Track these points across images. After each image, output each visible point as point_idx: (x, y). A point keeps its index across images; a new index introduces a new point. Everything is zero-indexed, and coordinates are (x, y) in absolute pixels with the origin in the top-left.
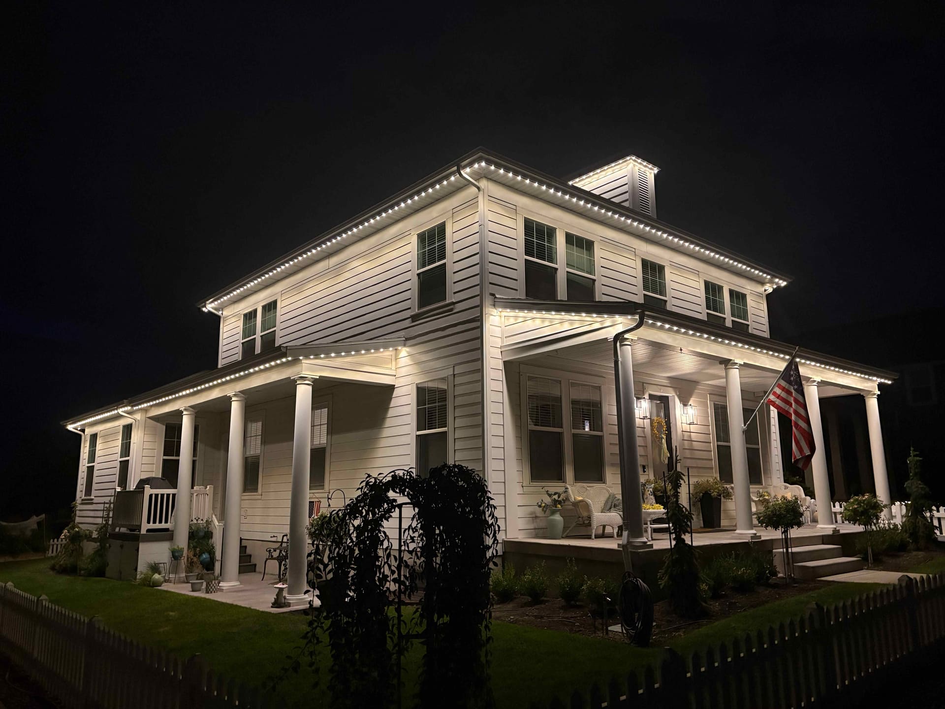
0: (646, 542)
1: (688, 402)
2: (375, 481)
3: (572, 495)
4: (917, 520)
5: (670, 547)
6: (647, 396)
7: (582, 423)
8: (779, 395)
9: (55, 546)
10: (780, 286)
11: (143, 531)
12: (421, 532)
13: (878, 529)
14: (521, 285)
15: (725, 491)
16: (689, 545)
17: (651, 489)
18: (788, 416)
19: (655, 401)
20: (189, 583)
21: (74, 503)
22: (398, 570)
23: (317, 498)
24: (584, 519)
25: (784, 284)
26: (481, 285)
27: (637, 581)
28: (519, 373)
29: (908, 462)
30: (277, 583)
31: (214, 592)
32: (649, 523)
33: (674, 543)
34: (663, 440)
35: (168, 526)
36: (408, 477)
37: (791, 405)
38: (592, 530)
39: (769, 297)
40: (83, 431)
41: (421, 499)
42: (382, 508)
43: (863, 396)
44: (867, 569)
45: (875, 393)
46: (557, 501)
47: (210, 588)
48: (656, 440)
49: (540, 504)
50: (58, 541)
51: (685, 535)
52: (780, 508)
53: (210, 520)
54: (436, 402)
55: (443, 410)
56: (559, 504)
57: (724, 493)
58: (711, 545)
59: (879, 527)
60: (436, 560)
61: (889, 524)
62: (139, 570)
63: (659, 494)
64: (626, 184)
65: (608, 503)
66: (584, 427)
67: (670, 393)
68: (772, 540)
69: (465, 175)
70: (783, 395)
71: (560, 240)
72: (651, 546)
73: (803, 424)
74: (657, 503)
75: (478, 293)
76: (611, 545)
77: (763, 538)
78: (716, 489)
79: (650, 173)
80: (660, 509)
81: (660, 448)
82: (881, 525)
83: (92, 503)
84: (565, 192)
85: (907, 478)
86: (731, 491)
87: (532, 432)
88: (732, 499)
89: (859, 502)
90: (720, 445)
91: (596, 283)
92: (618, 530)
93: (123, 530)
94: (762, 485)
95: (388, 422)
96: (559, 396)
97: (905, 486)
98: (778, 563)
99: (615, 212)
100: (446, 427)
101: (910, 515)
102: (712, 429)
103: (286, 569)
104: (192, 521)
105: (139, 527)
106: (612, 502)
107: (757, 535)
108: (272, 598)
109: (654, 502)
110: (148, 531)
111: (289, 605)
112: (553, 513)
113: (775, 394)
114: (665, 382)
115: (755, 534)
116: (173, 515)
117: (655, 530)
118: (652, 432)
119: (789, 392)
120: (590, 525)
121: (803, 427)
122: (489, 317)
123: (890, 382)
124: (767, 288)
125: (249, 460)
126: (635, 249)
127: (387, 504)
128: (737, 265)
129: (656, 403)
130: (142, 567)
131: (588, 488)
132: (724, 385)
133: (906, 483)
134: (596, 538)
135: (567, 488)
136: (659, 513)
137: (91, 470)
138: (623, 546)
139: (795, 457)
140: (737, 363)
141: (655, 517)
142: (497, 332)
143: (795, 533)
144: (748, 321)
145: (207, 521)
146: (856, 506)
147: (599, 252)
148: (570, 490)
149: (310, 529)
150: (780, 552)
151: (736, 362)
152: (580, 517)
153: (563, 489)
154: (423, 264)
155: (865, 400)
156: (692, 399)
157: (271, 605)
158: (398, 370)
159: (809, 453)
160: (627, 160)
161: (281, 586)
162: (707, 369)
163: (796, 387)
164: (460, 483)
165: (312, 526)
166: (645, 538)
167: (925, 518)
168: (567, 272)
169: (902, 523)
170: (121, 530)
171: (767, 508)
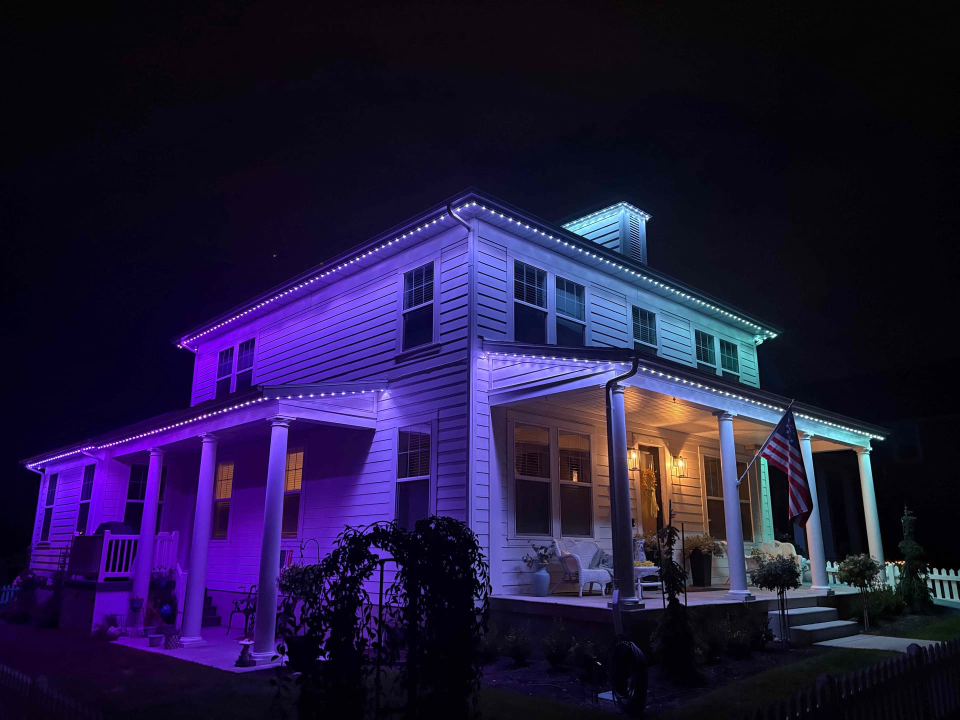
0: (637, 602)
1: (678, 455)
2: (355, 533)
3: (559, 550)
4: (912, 582)
5: (663, 607)
6: (636, 447)
7: (570, 473)
8: (775, 449)
9: (8, 593)
10: (771, 338)
11: (101, 580)
12: (404, 591)
13: (873, 591)
14: (510, 328)
15: (716, 548)
16: (683, 605)
17: (642, 545)
18: (784, 471)
19: (645, 453)
20: (147, 637)
21: (30, 547)
22: (378, 634)
23: (289, 547)
24: (571, 575)
25: (775, 335)
26: (469, 326)
27: (630, 644)
28: (506, 419)
29: (903, 521)
30: (243, 639)
31: (174, 648)
32: (639, 581)
33: (667, 603)
34: (653, 493)
35: (128, 574)
36: (392, 530)
37: (787, 460)
38: (579, 587)
39: (759, 348)
40: (43, 470)
41: (405, 555)
42: (362, 565)
43: (855, 451)
44: (863, 634)
45: (868, 449)
46: (544, 555)
47: (169, 643)
48: (646, 492)
49: (525, 558)
50: (11, 587)
51: (679, 595)
52: (776, 567)
53: (173, 569)
54: (418, 448)
55: (426, 456)
56: (545, 559)
57: (715, 549)
58: (704, 605)
59: (874, 589)
60: (421, 624)
61: (884, 585)
62: (94, 622)
63: (649, 549)
64: (618, 230)
65: (596, 558)
66: (572, 477)
67: (660, 444)
68: (766, 601)
69: (455, 215)
70: (779, 448)
71: (551, 283)
72: (643, 605)
73: (799, 480)
74: (647, 560)
75: (466, 335)
76: (601, 603)
77: (757, 599)
78: (707, 545)
79: (642, 220)
80: (651, 566)
81: (650, 501)
82: (876, 587)
83: (49, 548)
84: (556, 236)
85: (901, 538)
86: (722, 547)
87: (518, 481)
88: (723, 556)
89: (855, 563)
90: (710, 500)
91: (586, 329)
92: (606, 588)
93: (80, 578)
94: (753, 542)
95: (367, 468)
96: (548, 445)
97: (899, 546)
98: (773, 625)
99: (606, 258)
100: (428, 474)
101: (904, 576)
102: (702, 482)
103: (253, 623)
104: (154, 569)
105: (96, 576)
106: (600, 558)
107: (752, 595)
108: (237, 655)
109: (645, 558)
110: (106, 579)
111: (254, 663)
112: (539, 568)
113: (770, 447)
114: (656, 433)
115: (750, 594)
116: (134, 562)
117: (646, 589)
118: (641, 484)
119: (785, 447)
120: (577, 581)
121: (799, 482)
122: (477, 360)
123: (882, 439)
124: (757, 340)
125: (220, 504)
126: (625, 295)
127: (369, 561)
128: (728, 315)
129: (646, 454)
130: (97, 619)
131: (576, 543)
132: (717, 437)
133: (900, 543)
134: (583, 595)
135: (554, 542)
136: (651, 570)
137: (49, 512)
138: (613, 605)
139: (792, 514)
140: (731, 415)
141: (646, 574)
142: (485, 375)
143: (791, 593)
144: (739, 373)
145: (170, 570)
146: (852, 567)
147: (590, 297)
148: (557, 544)
149: (281, 581)
150: (776, 614)
151: (729, 413)
152: (567, 573)
153: (550, 543)
154: (409, 304)
155: (857, 455)
156: (682, 450)
157: (235, 663)
158: (379, 413)
159: (807, 511)
160: (619, 206)
161: (247, 643)
162: (699, 420)
163: (792, 441)
164: (449, 538)
165: (283, 578)
166: (636, 597)
167: (919, 580)
168: (557, 316)
169: (897, 585)
170: (77, 578)
171: (762, 566)
